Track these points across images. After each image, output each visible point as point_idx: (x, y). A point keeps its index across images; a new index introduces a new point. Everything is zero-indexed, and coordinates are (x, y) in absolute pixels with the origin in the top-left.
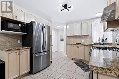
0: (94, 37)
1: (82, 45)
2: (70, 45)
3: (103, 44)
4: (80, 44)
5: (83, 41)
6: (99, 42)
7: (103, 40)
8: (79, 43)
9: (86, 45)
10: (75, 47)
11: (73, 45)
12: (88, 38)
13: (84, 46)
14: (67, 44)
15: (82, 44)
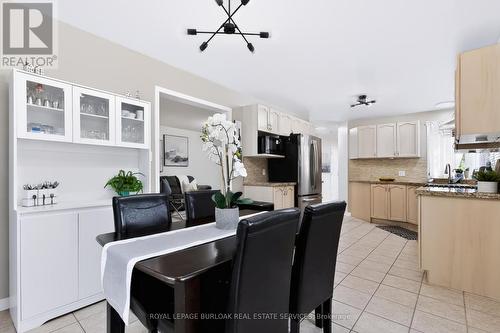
0: (435, 161)
1: (398, 183)
2: (360, 182)
3: (459, 182)
4: (392, 180)
5: (401, 174)
6: (446, 176)
7: (459, 171)
8: (387, 177)
9: (411, 184)
10: (379, 190)
11: (374, 183)
12: (418, 165)
13: (404, 187)
14: (350, 182)
15: (397, 180)
